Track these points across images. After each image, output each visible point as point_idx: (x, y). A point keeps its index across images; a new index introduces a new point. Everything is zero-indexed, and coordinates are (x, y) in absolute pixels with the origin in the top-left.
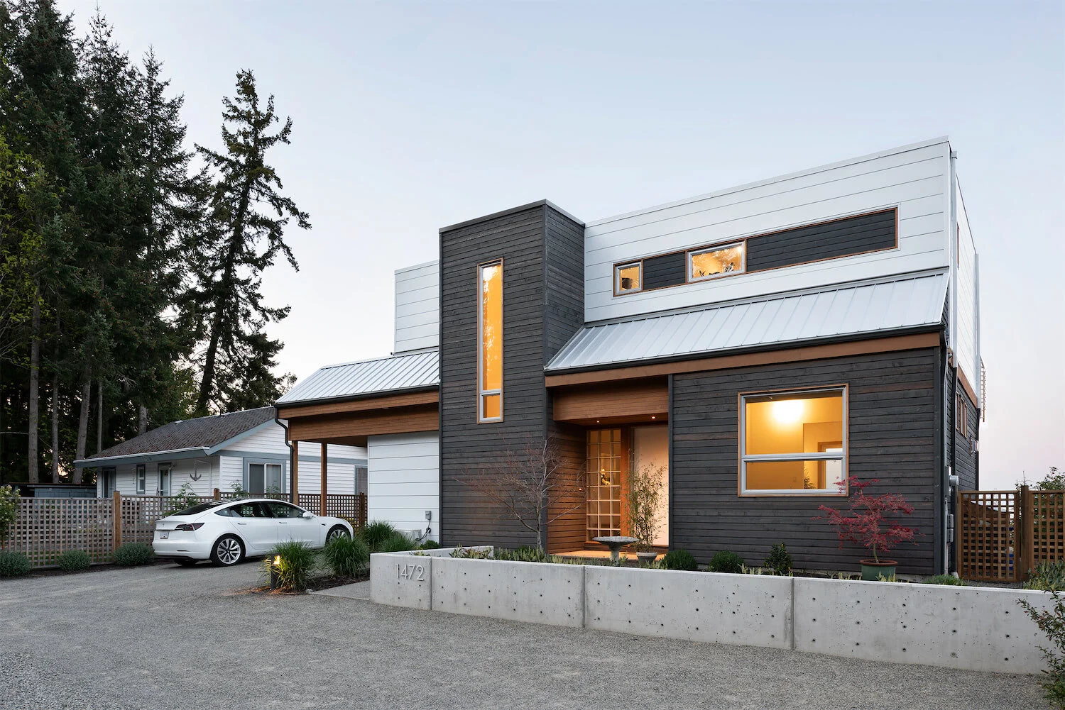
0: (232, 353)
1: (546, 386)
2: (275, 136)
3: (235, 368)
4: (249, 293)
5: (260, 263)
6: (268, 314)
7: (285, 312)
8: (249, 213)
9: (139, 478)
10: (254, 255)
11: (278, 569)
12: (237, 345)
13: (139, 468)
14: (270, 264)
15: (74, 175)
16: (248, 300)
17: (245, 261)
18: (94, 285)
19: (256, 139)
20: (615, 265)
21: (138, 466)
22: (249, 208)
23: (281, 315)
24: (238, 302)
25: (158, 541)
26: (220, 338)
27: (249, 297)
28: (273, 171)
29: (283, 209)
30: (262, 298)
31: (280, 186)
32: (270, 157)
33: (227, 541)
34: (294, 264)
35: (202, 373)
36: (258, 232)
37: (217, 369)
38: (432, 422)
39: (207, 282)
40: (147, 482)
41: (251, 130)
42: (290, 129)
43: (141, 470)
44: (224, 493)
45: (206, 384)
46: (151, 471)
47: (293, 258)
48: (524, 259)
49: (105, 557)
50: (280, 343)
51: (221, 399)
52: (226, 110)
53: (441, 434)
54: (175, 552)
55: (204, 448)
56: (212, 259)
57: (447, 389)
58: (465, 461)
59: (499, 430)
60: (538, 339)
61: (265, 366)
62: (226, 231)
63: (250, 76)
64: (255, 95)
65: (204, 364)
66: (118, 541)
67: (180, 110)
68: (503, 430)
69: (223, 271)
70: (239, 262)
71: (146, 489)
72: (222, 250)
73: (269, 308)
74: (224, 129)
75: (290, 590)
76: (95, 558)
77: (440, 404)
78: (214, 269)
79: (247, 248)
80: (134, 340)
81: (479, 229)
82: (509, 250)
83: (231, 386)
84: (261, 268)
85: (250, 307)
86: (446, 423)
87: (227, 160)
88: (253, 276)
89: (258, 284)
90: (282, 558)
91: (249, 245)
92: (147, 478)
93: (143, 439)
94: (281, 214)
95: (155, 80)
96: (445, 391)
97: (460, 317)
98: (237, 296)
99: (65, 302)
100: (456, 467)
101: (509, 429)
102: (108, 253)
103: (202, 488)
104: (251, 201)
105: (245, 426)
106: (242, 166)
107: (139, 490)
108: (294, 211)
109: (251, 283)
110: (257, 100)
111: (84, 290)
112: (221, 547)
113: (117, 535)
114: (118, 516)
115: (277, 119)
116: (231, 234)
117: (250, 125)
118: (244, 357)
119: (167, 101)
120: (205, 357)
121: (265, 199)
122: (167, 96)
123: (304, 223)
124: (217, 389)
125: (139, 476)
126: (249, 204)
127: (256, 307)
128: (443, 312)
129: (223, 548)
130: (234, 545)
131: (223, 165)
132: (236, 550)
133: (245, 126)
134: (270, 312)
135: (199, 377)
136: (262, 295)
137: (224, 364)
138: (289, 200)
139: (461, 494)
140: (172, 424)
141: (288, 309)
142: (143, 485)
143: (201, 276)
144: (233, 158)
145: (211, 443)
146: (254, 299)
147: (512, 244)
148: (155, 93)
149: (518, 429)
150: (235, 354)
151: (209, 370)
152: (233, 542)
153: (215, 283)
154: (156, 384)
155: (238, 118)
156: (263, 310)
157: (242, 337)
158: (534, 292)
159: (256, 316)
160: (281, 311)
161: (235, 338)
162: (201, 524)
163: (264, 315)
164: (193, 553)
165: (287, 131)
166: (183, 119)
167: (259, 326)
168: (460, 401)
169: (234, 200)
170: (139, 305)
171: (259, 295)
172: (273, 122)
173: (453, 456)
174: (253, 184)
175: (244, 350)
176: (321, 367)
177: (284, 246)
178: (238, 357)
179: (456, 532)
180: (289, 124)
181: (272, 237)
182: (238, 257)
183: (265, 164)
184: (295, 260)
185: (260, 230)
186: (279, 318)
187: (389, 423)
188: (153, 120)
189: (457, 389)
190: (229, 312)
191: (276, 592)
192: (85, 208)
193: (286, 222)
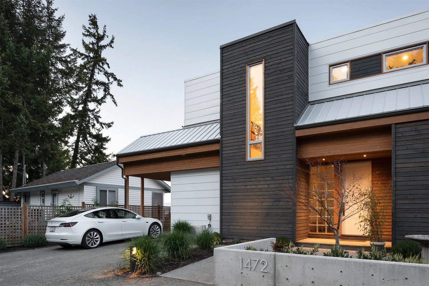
0: (86, 143)
1: (296, 136)
2: (106, 45)
3: (88, 149)
4: (95, 116)
5: (100, 102)
6: (103, 125)
7: (111, 124)
8: (95, 79)
9: (42, 198)
10: (97, 98)
11: (135, 258)
12: (89, 139)
13: (42, 193)
14: (104, 102)
15: (9, 46)
16: (94, 119)
17: (93, 101)
18: (19, 102)
19: (98, 46)
20: (331, 66)
21: (41, 192)
22: (95, 77)
23: (109, 125)
24: (89, 119)
25: (48, 233)
26: (81, 136)
27: (95, 117)
28: (105, 60)
29: (110, 78)
30: (101, 118)
31: (109, 67)
32: (104, 54)
33: (92, 233)
34: (115, 103)
35: (73, 152)
36: (99, 88)
37: (80, 149)
38: (214, 162)
39: (75, 110)
40: (46, 199)
41: (96, 42)
42: (114, 41)
43: (42, 194)
44: (87, 205)
45: (75, 157)
46: (48, 194)
47: (115, 100)
48: (279, 59)
49: (18, 242)
50: (108, 138)
51: (82, 163)
52: (84, 31)
53: (221, 169)
54: (59, 241)
55: (75, 181)
56: (78, 100)
57: (226, 142)
58: (237, 184)
59: (262, 165)
60: (290, 107)
61: (102, 150)
62: (84, 87)
63: (95, 17)
64: (97, 26)
65: (74, 147)
66: (25, 232)
67: (63, 22)
68: (265, 165)
69: (83, 105)
70: (90, 102)
71: (45, 203)
72: (82, 96)
73: (104, 122)
74: (83, 41)
75: (144, 273)
76: (11, 242)
77: (220, 151)
78: (78, 104)
79: (94, 95)
80: (40, 130)
81: (248, 43)
82: (269, 54)
83: (87, 157)
84: (100, 104)
85: (95, 122)
86: (224, 162)
87: (84, 55)
88: (96, 108)
89: (99, 111)
90: (138, 249)
91: (95, 94)
92: (46, 198)
93: (44, 179)
94: (109, 80)
95: (50, 8)
96: (223, 142)
97: (234, 97)
98: (89, 117)
99: (5, 110)
100: (231, 188)
101: (268, 164)
102: (27, 87)
103: (75, 202)
104: (96, 74)
105: (97, 170)
106: (91, 58)
107: (42, 204)
108: (115, 79)
109: (96, 111)
110: (98, 28)
111: (14, 104)
112: (88, 237)
113: (25, 229)
114: (25, 217)
115: (107, 37)
116: (86, 88)
117: (95, 39)
118: (92, 145)
119: (57, 18)
120: (74, 144)
121: (102, 73)
122: (57, 15)
123: (120, 84)
124: (80, 158)
125: (41, 197)
126: (94, 75)
127: (98, 122)
128: (222, 95)
129: (90, 238)
130: (96, 235)
131: (83, 57)
132: (97, 238)
133: (93, 40)
134: (104, 124)
135: (72, 153)
136: (101, 116)
137: (83, 147)
138: (113, 74)
139: (235, 204)
140: (58, 172)
141: (112, 123)
142: (44, 202)
143: (73, 107)
144: (87, 54)
145: (79, 179)
146: (97, 118)
147: (271, 50)
148: (51, 13)
149: (274, 164)
150: (88, 143)
151: (76, 150)
152: (95, 234)
153: (79, 110)
154: (51, 152)
155: (89, 35)
156: (101, 124)
157: (91, 135)
158: (287, 78)
159: (98, 126)
160: (109, 124)
161: (88, 136)
162: (76, 223)
163: (101, 126)
164: (71, 241)
165: (112, 42)
166: (64, 27)
167: (99, 130)
168: (234, 148)
169: (88, 73)
170: (42, 113)
171: (99, 117)
172: (106, 38)
173: (229, 181)
174: (96, 66)
175: (92, 141)
176: (141, 136)
177: (111, 95)
178: (89, 144)
179: (231, 227)
180: (113, 39)
181: (105, 90)
182: (90, 99)
183: (102, 56)
184: (116, 101)
185: (99, 87)
186: (108, 127)
187: (185, 164)
188: (50, 27)
189: (232, 141)
190: (85, 124)
191: (134, 275)
192: (15, 63)
193: (112, 83)
